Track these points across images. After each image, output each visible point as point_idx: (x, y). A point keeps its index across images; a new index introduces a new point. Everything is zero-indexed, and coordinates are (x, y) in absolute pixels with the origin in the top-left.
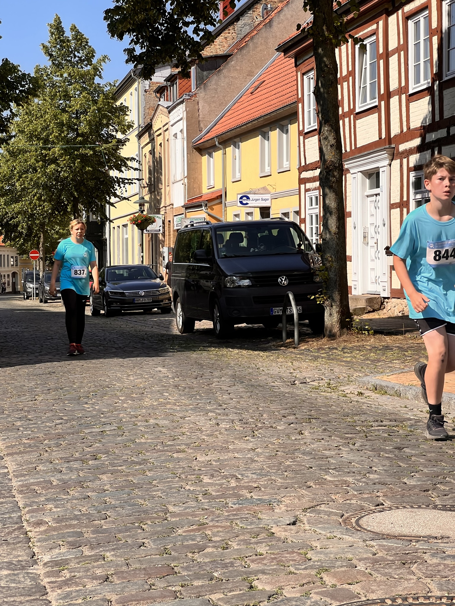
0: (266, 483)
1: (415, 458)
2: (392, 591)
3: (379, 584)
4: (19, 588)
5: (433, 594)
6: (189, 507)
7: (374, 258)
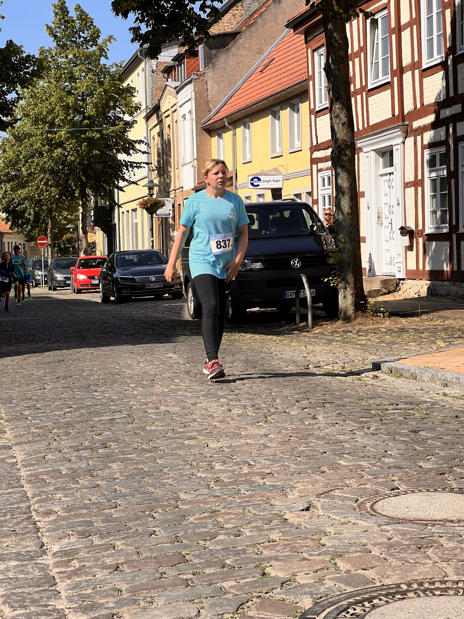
0: (279, 469)
1: (431, 441)
2: (408, 576)
3: (394, 569)
4: (27, 579)
5: (449, 579)
6: (200, 495)
7: (389, 239)
